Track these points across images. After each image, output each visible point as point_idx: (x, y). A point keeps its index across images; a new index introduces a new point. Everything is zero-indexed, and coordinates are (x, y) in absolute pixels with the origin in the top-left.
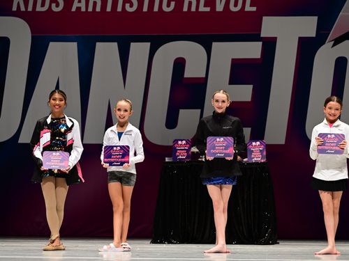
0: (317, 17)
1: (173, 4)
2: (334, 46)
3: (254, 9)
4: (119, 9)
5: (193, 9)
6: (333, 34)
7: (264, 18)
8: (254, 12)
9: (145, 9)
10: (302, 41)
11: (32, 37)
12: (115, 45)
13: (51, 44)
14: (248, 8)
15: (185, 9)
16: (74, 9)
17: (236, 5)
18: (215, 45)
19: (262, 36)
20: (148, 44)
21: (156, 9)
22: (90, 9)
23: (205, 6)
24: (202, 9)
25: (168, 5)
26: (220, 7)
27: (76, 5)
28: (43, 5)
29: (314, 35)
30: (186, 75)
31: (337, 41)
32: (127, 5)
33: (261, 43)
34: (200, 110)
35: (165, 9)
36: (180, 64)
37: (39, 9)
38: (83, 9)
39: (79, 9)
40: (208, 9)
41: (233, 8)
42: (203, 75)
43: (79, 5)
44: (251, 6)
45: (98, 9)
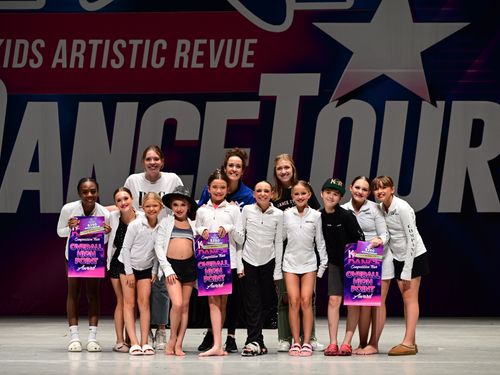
0: (319, 75)
1: (163, 60)
2: (338, 105)
3: (251, 65)
4: (104, 65)
5: (185, 65)
6: (337, 92)
7: (263, 75)
8: (251, 68)
9: (133, 65)
10: (304, 100)
11: (9, 96)
12: (99, 105)
13: (29, 103)
14: (245, 64)
15: (176, 65)
16: (54, 66)
17: (231, 61)
18: (208, 104)
19: (260, 94)
20: (136, 104)
21: (144, 65)
22: (72, 66)
23: (198, 62)
24: (195, 65)
25: (158, 61)
26: (214, 64)
27: (56, 60)
28: (20, 61)
29: (316, 93)
30: (178, 138)
31: (342, 100)
32: (113, 61)
33: (258, 103)
34: (192, 177)
35: (155, 65)
36: (170, 126)
37: (15, 65)
38: (64, 66)
39: (59, 65)
40: (201, 66)
41: (228, 64)
42: (197, 138)
43: (59, 61)
44: (248, 62)
45: (81, 65)
